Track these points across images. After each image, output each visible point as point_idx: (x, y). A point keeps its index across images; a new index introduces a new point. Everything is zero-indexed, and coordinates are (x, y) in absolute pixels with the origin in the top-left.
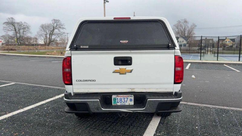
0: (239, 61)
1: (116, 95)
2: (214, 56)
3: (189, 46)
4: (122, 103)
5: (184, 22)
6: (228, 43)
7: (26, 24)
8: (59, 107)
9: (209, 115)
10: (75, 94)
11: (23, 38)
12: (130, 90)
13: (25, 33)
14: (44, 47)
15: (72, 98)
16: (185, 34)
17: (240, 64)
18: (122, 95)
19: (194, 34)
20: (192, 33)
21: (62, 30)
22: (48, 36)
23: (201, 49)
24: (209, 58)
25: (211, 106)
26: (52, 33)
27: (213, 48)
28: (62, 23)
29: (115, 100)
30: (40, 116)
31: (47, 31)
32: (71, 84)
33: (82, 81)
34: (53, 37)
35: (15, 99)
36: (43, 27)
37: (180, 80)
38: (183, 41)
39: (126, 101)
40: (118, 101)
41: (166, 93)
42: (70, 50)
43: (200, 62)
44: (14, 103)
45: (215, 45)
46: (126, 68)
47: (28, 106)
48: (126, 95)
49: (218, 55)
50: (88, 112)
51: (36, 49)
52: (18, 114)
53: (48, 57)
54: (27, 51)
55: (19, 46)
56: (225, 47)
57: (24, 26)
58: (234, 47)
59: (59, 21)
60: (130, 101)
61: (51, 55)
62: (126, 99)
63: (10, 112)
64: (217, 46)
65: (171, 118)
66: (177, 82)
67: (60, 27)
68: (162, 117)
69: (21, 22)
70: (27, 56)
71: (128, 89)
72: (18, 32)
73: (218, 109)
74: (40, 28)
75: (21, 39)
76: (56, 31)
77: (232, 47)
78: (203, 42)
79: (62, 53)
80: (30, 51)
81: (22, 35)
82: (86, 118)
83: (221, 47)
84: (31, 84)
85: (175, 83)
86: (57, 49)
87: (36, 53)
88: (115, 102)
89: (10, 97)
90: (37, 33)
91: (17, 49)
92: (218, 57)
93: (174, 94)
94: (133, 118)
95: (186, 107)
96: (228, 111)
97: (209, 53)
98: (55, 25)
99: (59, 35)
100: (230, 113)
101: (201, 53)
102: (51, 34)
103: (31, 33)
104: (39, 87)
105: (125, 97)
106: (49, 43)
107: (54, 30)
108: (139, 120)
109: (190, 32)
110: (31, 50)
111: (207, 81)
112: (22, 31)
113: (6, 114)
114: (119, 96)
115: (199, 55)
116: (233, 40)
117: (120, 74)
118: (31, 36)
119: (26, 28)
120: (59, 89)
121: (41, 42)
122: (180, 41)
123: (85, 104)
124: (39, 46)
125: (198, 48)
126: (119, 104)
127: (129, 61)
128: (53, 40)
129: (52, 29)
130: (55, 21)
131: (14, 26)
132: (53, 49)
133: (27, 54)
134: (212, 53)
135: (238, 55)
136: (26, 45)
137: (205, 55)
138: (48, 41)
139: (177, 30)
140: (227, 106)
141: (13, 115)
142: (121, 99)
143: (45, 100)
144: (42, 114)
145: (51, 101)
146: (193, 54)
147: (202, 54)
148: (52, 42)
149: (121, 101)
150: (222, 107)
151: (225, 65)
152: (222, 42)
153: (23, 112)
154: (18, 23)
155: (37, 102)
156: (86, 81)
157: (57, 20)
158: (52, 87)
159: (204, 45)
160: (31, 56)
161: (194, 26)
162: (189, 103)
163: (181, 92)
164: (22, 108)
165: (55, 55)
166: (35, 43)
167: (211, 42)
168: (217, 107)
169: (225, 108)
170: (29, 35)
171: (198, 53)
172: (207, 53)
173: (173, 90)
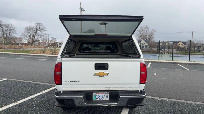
0: (189, 61)
1: (95, 93)
2: (170, 56)
3: (150, 47)
4: (100, 99)
5: (146, 28)
6: (181, 45)
7: (12, 26)
8: (46, 101)
9: (166, 106)
10: (64, 92)
11: (9, 38)
12: (106, 89)
13: (11, 33)
14: (28, 46)
15: (62, 95)
16: (146, 38)
17: (190, 63)
18: (101, 93)
19: (154, 37)
20: (152, 37)
21: (44, 32)
22: (32, 36)
23: (159, 50)
24: (166, 58)
25: (167, 99)
26: (36, 34)
27: (169, 49)
28: (44, 26)
29: (95, 96)
30: (31, 109)
31: (31, 33)
32: (61, 84)
33: (70, 81)
34: (36, 38)
35: (8, 94)
36: (28, 29)
37: (144, 81)
38: (145, 43)
39: (103, 97)
40: (97, 97)
41: (134, 91)
42: (61, 58)
43: (159, 62)
44: (8, 97)
45: (170, 47)
46: (104, 72)
47: (21, 99)
48: (104, 93)
49: (173, 55)
50: (74, 106)
51: (21, 48)
52: (12, 107)
53: (31, 55)
54: (14, 50)
55: (6, 45)
56: (178, 48)
57: (10, 28)
58: (185, 48)
59: (41, 24)
60: (106, 97)
61: (34, 53)
62: (103, 96)
63: (5, 105)
64: (172, 48)
65: (137, 109)
66: (142, 83)
67: (42, 30)
68: (130, 109)
69: (8, 24)
70: (13, 54)
71: (105, 88)
72: (5, 33)
73: (173, 102)
74: (25, 30)
75: (7, 38)
76: (39, 32)
77: (183, 48)
78: (161, 44)
79: (43, 52)
80: (16, 50)
81: (8, 36)
82: (70, 110)
83: (175, 49)
84: (20, 81)
85: (140, 83)
86: (39, 48)
87: (21, 51)
88: (95, 98)
89: (3, 91)
90: (22, 34)
91: (4, 47)
92: (173, 57)
93: (139, 91)
94: (108, 109)
95: (148, 100)
96: (180, 103)
97: (166, 53)
98: (38, 27)
99: (41, 36)
100: (182, 105)
101: (159, 53)
102: (34, 35)
103: (16, 34)
104: (28, 83)
105: (103, 95)
106: (32, 42)
107: (37, 31)
108: (112, 111)
109: (150, 36)
110: (16, 48)
111: (164, 78)
112: (8, 32)
113: (3, 107)
114: (98, 93)
115: (158, 55)
116: (185, 43)
117: (99, 76)
118: (17, 36)
119: (12, 29)
120: (44, 85)
121: (25, 41)
122: (142, 43)
123: (72, 100)
124: (23, 45)
125: (157, 49)
126: (98, 100)
127: (106, 67)
128: (36, 40)
129: (36, 31)
130: (39, 24)
131: (2, 28)
132: (35, 48)
133: (14, 52)
134: (168, 54)
135: (188, 56)
136: (12, 44)
137: (163, 55)
138: (31, 41)
139: (140, 34)
140: (180, 100)
141: (9, 108)
142: (99, 96)
143: (34, 94)
144: (33, 107)
145: (39, 95)
146: (153, 54)
147: (160, 55)
148: (35, 42)
149: (99, 97)
150: (176, 100)
151: (178, 64)
152: (176, 44)
153: (17, 105)
154: (5, 25)
155: (28, 97)
156: (73, 81)
157: (40, 23)
158: (39, 83)
159: (161, 47)
160: (17, 54)
161: (154, 31)
162: (150, 97)
163: (145, 90)
164: (15, 102)
165: (38, 54)
166: (19, 42)
167: (167, 44)
168: (172, 100)
169: (178, 101)
170: (14, 35)
171: (157, 53)
172: (164, 53)
173: (139, 89)
